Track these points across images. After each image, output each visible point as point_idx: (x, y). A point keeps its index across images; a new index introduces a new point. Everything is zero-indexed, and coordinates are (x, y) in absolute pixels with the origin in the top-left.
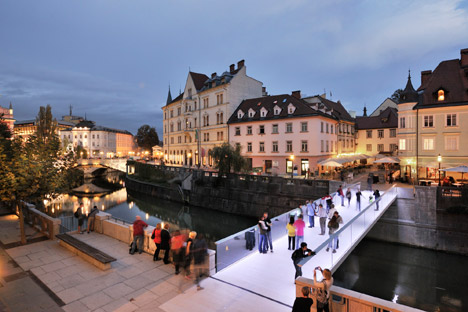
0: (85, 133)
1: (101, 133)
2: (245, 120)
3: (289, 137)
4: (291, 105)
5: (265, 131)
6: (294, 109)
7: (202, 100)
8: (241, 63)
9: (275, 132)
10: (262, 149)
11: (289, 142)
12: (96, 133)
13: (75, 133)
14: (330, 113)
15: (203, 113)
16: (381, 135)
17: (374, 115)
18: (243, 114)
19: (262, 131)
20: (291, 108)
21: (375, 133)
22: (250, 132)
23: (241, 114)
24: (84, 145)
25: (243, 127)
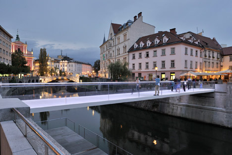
0: (66, 64)
1: (73, 64)
2: (138, 49)
3: (163, 58)
5: (149, 56)
6: (167, 39)
7: (117, 39)
8: (140, 14)
9: (155, 56)
10: (147, 67)
11: (163, 62)
12: (71, 64)
13: (61, 64)
14: (197, 43)
15: (117, 47)
18: (137, 46)
19: (147, 55)
20: (166, 39)
22: (140, 57)
24: (65, 70)
25: (137, 54)
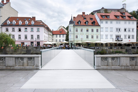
2: (11, 25)
4: (33, 21)
8: (8, 1)
9: (26, 31)
10: (20, 38)
11: (32, 35)
16: (60, 37)
17: (58, 30)
18: (9, 23)
19: (20, 30)
21: (58, 36)
22: (13, 30)
23: (9, 22)
25: (10, 28)
